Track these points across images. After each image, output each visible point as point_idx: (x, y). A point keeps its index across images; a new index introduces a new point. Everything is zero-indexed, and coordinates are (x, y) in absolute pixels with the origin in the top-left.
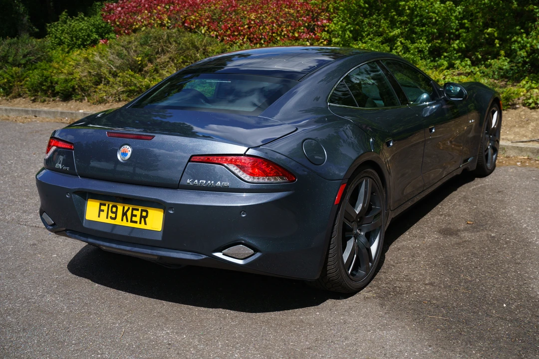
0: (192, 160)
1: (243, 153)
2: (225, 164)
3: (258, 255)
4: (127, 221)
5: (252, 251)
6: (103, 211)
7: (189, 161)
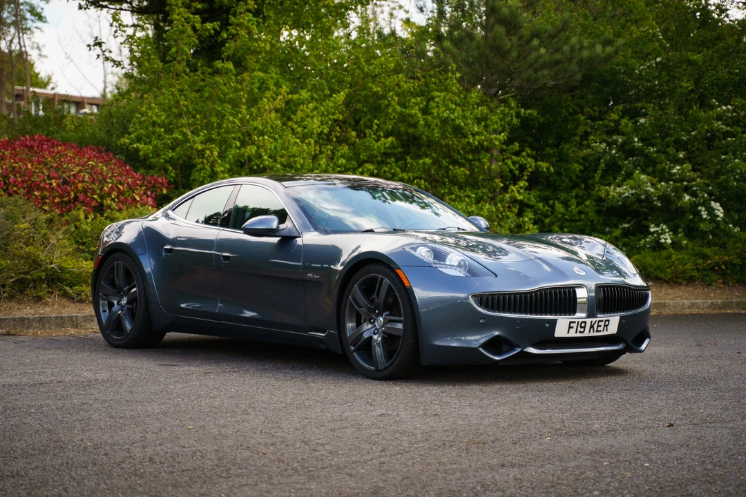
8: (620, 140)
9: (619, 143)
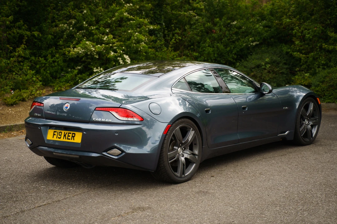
0: (96, 109)
1: (119, 106)
2: (111, 112)
3: (124, 154)
4: (66, 139)
5: (120, 152)
6: (55, 135)
7: (95, 110)
8: (73, 22)
9: (73, 24)
